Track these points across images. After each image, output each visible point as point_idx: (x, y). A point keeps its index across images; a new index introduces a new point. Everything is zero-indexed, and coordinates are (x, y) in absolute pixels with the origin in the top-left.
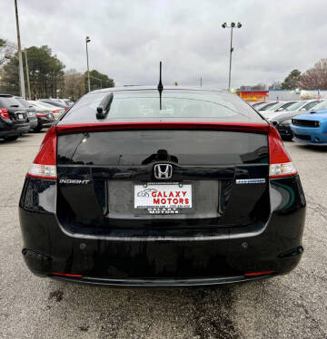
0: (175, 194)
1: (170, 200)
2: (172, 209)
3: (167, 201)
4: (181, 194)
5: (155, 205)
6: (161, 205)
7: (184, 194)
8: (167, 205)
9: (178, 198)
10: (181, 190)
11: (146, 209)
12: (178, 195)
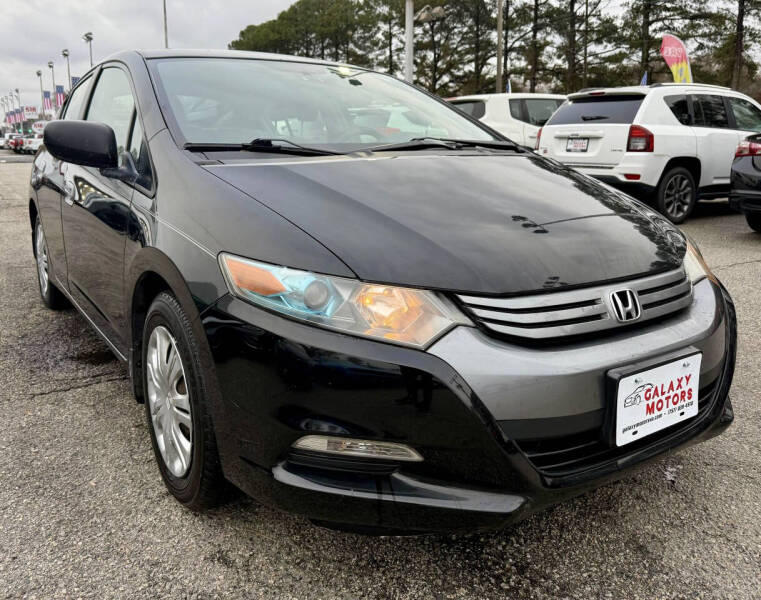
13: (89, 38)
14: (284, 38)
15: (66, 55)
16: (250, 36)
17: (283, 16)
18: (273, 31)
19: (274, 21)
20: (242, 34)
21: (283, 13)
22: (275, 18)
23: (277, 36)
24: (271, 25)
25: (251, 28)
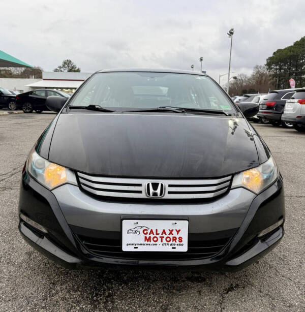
13: (201, 60)
14: (295, 54)
15: (192, 67)
16: (278, 54)
17: (297, 44)
18: (290, 51)
19: (292, 46)
20: (274, 53)
21: (297, 42)
22: (293, 45)
23: (292, 53)
24: (289, 49)
25: (279, 51)
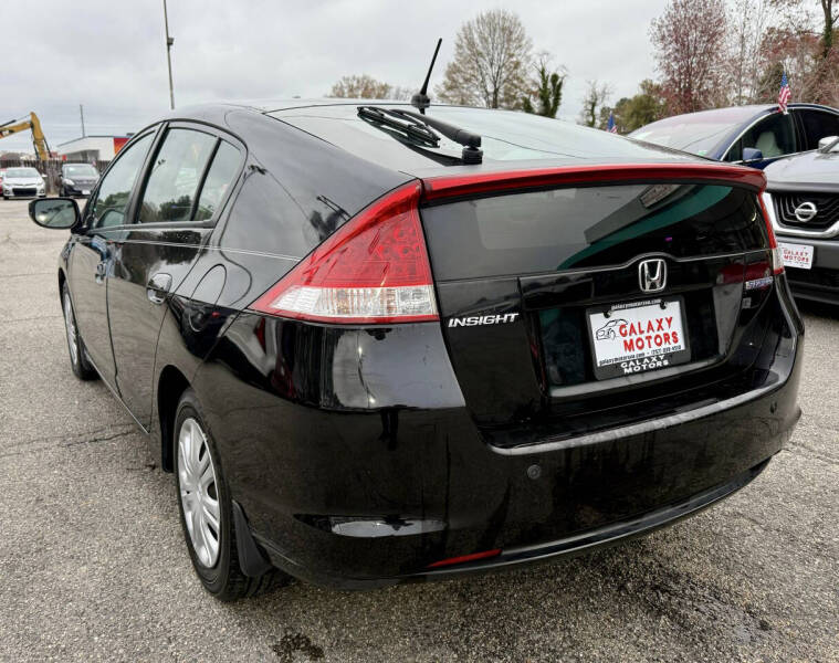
0: (655, 325)
1: (649, 338)
2: (658, 359)
3: (646, 342)
4: (665, 324)
5: (628, 353)
6: (637, 352)
7: (669, 321)
8: (647, 351)
9: (661, 333)
10: (664, 314)
11: (617, 366)
12: (660, 327)
